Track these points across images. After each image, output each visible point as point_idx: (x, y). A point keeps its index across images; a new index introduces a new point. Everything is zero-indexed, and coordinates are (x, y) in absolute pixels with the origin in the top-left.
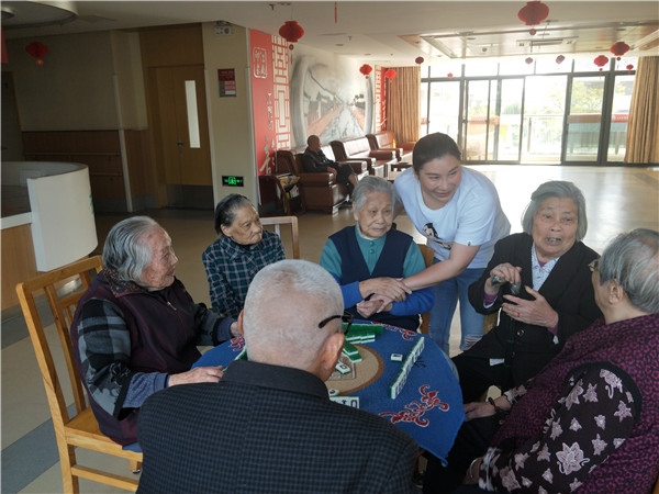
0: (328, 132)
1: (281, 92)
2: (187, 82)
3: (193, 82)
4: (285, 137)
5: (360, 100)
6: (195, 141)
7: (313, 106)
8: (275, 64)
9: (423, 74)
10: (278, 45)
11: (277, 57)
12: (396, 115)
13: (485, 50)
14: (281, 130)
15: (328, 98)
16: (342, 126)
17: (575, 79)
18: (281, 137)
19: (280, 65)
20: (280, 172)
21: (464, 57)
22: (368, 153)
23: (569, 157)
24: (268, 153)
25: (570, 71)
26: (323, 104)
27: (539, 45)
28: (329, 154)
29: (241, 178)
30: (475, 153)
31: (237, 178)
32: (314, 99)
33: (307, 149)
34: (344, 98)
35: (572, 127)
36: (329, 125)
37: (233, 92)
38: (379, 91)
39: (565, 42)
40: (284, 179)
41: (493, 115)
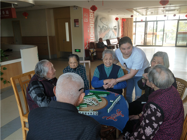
0: (105, 37)
1: (92, 26)
2: (66, 23)
3: (68, 23)
4: (93, 38)
5: (115, 28)
6: (68, 40)
7: (101, 30)
8: (90, 17)
9: (134, 20)
10: (91, 12)
11: (91, 16)
12: (126, 32)
13: (152, 13)
14: (91, 36)
15: (106, 27)
16: (110, 35)
17: (180, 21)
18: (92, 38)
19: (92, 18)
20: (91, 48)
21: (146, 15)
22: (117, 43)
23: (178, 44)
24: (88, 43)
25: (178, 19)
26: (104, 29)
27: (168, 11)
28: (105, 43)
29: (80, 50)
30: (149, 43)
31: (79, 50)
32: (101, 27)
33: (99, 42)
34: (110, 27)
35: (179, 36)
36: (106, 35)
37: (78, 26)
38: (121, 25)
39: (176, 10)
40: (92, 50)
41: (155, 32)
